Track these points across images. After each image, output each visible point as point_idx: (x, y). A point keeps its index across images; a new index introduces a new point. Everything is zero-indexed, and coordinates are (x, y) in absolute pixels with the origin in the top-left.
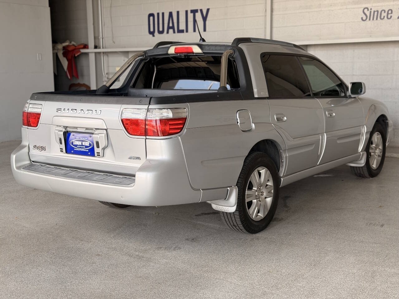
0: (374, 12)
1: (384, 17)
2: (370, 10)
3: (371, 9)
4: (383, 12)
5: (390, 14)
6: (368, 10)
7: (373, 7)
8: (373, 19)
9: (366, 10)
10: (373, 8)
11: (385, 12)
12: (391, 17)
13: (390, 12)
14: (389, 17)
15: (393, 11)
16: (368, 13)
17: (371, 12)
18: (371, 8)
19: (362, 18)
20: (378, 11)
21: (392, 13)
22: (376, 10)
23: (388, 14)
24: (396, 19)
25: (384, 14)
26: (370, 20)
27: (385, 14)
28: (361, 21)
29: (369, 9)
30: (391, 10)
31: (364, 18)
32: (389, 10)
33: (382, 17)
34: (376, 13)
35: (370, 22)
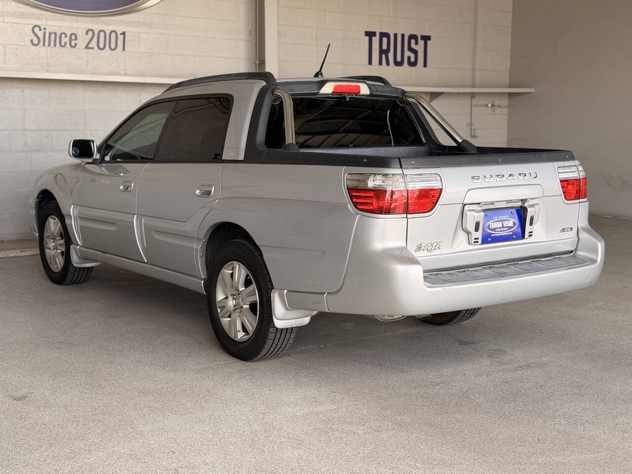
0: (50, 34)
1: (66, 43)
2: (43, 31)
3: (45, 29)
4: (63, 36)
5: (73, 40)
6: (40, 30)
7: (47, 25)
8: (49, 45)
9: (37, 29)
10: (47, 27)
11: (66, 37)
12: (76, 44)
13: (73, 37)
14: (73, 44)
15: (78, 37)
16: (40, 34)
17: (44, 33)
18: (45, 27)
19: (32, 41)
20: (55, 34)
21: (76, 39)
22: (52, 32)
23: (71, 40)
24: (82, 49)
25: (65, 40)
26: (44, 45)
27: (67, 40)
28: (30, 46)
29: (42, 29)
30: (75, 35)
31: (36, 41)
32: (71, 35)
33: (63, 44)
34: (53, 35)
35: (44, 48)
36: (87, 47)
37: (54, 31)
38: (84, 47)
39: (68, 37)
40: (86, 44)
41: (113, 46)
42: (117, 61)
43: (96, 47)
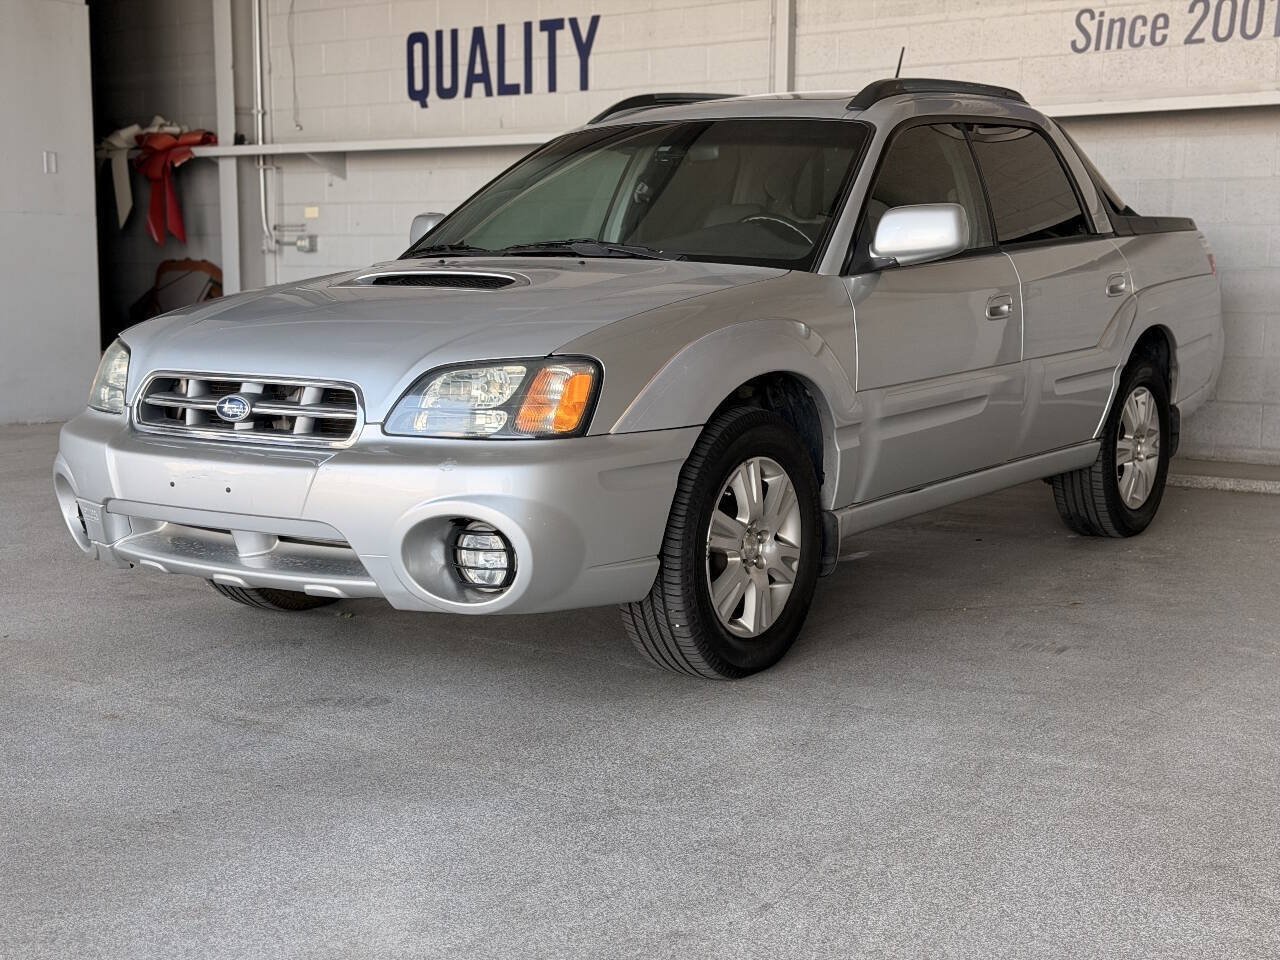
0: (1112, 22)
1: (1143, 38)
2: (1097, 18)
3: (1102, 14)
4: (1139, 22)
5: (1160, 28)
6: (1093, 17)
7: (1107, 6)
8: (1108, 47)
9: (1085, 18)
10: (1107, 10)
11: (1145, 24)
12: (1165, 37)
13: (1161, 22)
14: (1158, 39)
15: (1171, 20)
16: (1092, 27)
17: (1101, 23)
18: (1101, 10)
19: (1074, 44)
20: (1122, 21)
21: (1166, 26)
22: (1116, 18)
23: (1154, 28)
24: (1179, 45)
25: (1142, 30)
26: (1097, 48)
27: (1147, 30)
28: (1070, 54)
29: (1097, 15)
30: (1166, 17)
31: (1081, 44)
32: (1157, 18)
33: (1137, 40)
34: (1117, 26)
35: (1098, 55)
36: (1189, 41)
37: (1121, 16)
38: (1182, 42)
39: (1149, 24)
40: (1188, 33)
41: (1250, 31)
42: (1257, 63)
43: (1209, 38)
